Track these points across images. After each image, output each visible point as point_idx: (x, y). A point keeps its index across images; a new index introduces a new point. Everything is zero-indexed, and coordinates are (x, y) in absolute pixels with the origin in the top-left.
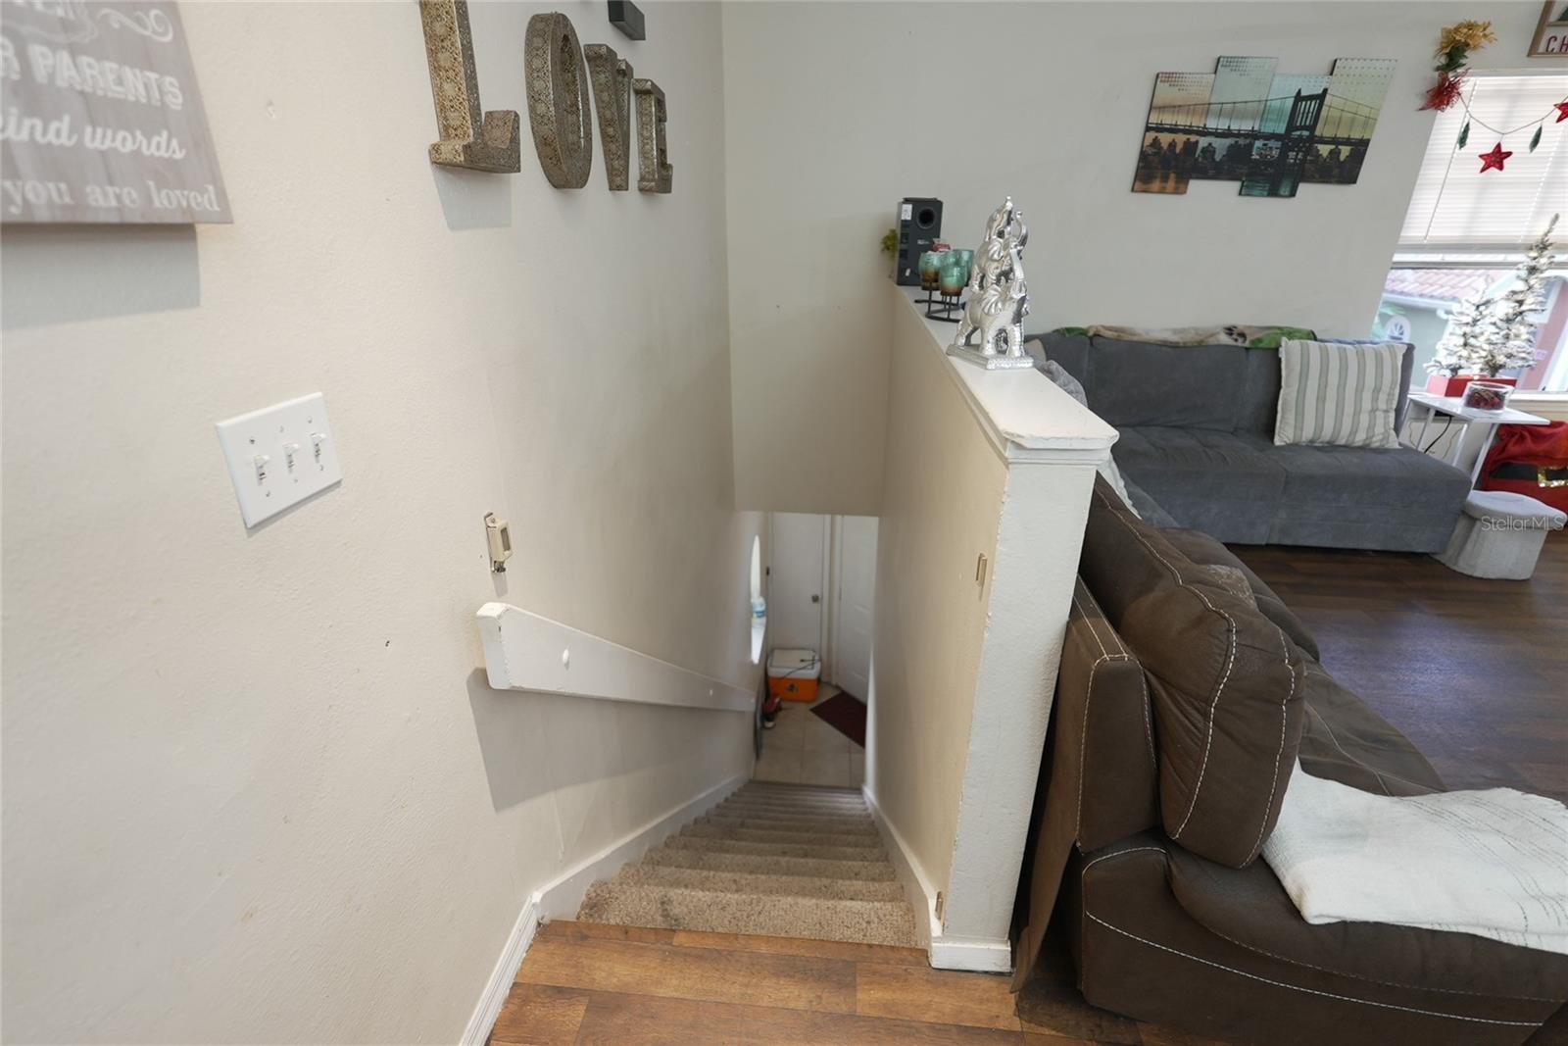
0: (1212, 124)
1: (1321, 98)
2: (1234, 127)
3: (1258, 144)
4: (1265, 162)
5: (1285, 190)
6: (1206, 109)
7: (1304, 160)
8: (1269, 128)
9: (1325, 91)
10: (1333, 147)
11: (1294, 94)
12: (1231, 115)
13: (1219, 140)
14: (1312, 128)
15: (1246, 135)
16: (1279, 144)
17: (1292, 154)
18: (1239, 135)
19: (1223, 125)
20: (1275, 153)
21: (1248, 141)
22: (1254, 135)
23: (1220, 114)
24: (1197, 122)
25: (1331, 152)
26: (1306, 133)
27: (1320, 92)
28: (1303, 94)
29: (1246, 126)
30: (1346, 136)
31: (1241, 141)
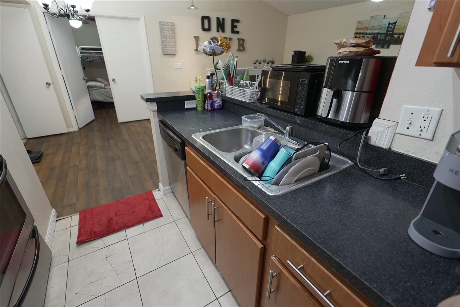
0: (368, 32)
1: (395, 23)
2: (374, 32)
3: (379, 36)
4: (381, 40)
5: (386, 46)
6: (367, 28)
7: (391, 39)
8: (382, 32)
9: (396, 21)
10: (398, 35)
11: (388, 23)
12: (373, 29)
13: (370, 35)
14: (393, 31)
15: (376, 34)
16: (384, 35)
17: (387, 38)
18: (375, 34)
19: (371, 32)
20: (383, 38)
21: (377, 35)
22: (378, 34)
23: (370, 29)
24: (365, 32)
25: (398, 37)
26: (391, 32)
27: (395, 22)
28: (391, 23)
29: (376, 32)
30: (402, 32)
31: (375, 35)
